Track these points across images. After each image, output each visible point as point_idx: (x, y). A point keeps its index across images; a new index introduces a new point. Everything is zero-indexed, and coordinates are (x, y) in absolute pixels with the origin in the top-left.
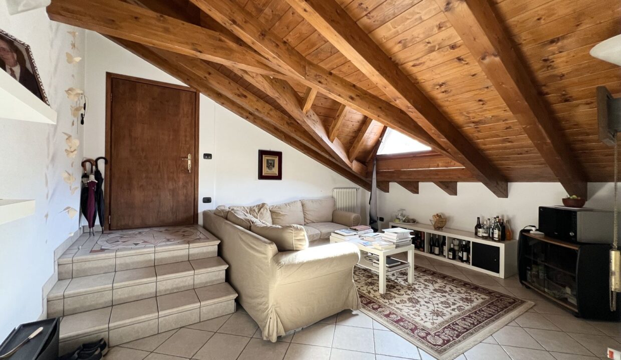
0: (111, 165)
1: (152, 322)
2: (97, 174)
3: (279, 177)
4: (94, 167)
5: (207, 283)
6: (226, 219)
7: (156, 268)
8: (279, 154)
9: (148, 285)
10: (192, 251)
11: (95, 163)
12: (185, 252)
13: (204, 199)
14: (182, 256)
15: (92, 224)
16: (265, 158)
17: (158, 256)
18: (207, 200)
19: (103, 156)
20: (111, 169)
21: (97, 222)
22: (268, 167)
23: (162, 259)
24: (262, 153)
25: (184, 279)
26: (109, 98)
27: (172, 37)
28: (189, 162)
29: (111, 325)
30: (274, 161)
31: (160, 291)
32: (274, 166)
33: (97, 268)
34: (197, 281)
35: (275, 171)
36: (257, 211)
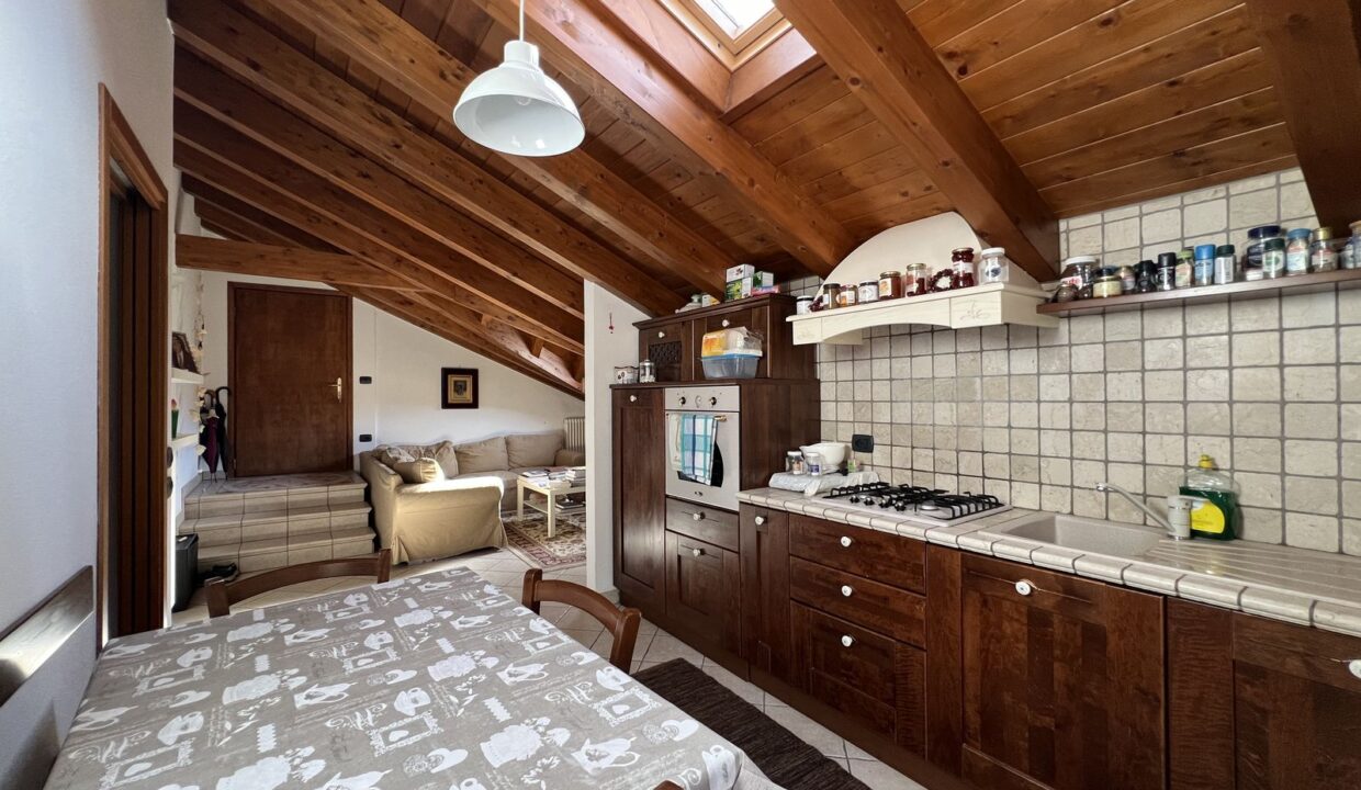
0: (235, 397)
1: (281, 555)
2: (219, 408)
3: (474, 405)
4: (215, 400)
5: (346, 526)
6: (380, 460)
7: (287, 510)
8: (474, 373)
9: (279, 525)
10: (332, 495)
11: (214, 394)
12: (324, 496)
13: (361, 436)
14: (320, 500)
15: (213, 470)
16: (452, 379)
17: (292, 498)
18: (366, 438)
19: (226, 384)
20: (235, 402)
21: (220, 467)
22: (456, 391)
23: (296, 502)
24: (446, 372)
25: (319, 521)
26: (232, 313)
27: (300, 269)
28: (339, 389)
29: (242, 552)
30: (465, 382)
31: (292, 532)
32: (465, 389)
33: (225, 509)
34: (334, 524)
35: (468, 396)
36: (434, 451)
